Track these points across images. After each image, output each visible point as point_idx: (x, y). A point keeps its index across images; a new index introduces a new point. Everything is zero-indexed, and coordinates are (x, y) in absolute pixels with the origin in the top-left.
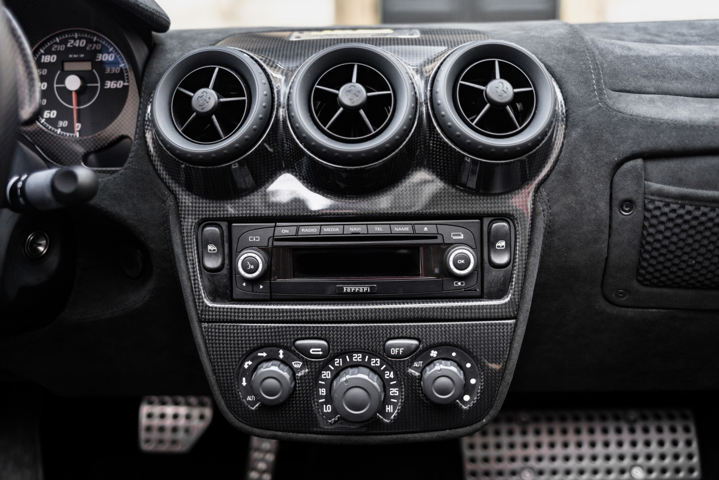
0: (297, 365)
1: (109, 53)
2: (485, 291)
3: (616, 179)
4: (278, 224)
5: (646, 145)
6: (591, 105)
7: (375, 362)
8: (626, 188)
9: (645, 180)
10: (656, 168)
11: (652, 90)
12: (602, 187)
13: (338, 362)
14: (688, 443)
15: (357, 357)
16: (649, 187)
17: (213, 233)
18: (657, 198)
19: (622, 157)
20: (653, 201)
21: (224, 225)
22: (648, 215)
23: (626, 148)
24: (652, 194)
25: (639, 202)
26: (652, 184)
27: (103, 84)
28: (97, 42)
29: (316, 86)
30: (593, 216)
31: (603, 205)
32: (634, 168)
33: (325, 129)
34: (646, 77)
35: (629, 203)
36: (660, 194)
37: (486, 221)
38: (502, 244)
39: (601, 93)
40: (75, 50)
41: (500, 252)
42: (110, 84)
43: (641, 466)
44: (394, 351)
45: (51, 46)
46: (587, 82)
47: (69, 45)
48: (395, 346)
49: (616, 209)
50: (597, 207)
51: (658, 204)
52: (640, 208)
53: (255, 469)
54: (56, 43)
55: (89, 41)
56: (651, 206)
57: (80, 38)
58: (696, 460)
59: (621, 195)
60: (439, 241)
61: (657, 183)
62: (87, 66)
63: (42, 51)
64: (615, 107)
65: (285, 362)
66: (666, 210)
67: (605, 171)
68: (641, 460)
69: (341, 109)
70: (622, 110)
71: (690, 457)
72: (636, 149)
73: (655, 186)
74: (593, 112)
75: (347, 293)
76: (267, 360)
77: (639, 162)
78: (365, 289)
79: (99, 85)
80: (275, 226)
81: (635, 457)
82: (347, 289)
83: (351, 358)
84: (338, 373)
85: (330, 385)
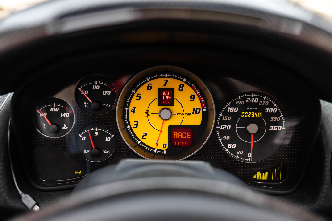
1: (274, 107)
27: (268, 128)
28: (266, 100)
40: (251, 105)
42: (273, 128)
45: (235, 102)
47: (247, 101)
54: (238, 100)
55: (261, 99)
57: (255, 97)
62: (258, 115)
63: (229, 104)
79: (265, 128)
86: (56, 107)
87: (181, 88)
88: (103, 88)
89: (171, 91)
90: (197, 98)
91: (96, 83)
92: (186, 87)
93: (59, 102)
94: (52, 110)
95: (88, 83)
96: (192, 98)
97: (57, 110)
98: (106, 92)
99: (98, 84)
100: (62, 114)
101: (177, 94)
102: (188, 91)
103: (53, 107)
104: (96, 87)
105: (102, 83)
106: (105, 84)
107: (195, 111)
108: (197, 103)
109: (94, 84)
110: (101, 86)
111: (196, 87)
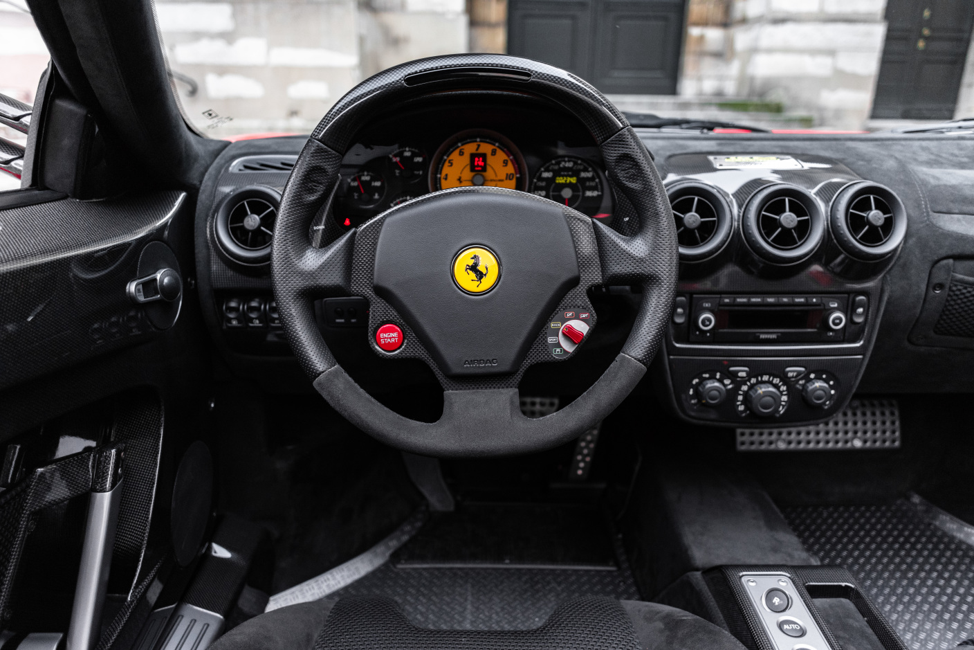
0: (727, 382)
1: (588, 172)
2: (846, 338)
3: (934, 270)
4: (723, 296)
5: (957, 251)
6: (922, 222)
7: (776, 381)
8: (940, 277)
9: (953, 272)
10: (961, 265)
11: (957, 211)
12: (925, 276)
13: (753, 380)
14: (893, 423)
15: (766, 378)
16: (955, 277)
17: (682, 301)
18: (959, 284)
19: (940, 257)
20: (956, 286)
21: (688, 296)
22: (951, 293)
23: (943, 252)
24: (957, 281)
25: (947, 286)
26: (957, 275)
27: (584, 193)
28: (580, 164)
29: (763, 213)
30: (916, 293)
31: (923, 287)
32: (947, 265)
33: (769, 241)
34: (952, 202)
35: (941, 286)
36: (962, 282)
37: (852, 296)
38: (861, 310)
39: (928, 215)
40: (565, 169)
41: (859, 315)
42: (589, 194)
43: (859, 438)
44: (790, 375)
45: (549, 166)
46: (919, 206)
47: (561, 166)
48: (791, 371)
49: (931, 289)
50: (919, 287)
51: (960, 287)
52: (947, 290)
53: (581, 453)
54: (552, 164)
55: (575, 163)
56: (954, 288)
57: (569, 161)
58: (897, 434)
59: (935, 281)
60: (822, 307)
61: (960, 274)
62: (574, 180)
63: (542, 169)
64: (937, 225)
65: (720, 381)
66: (964, 291)
67: (927, 267)
68: (859, 434)
69: (780, 229)
70: (942, 227)
71: (893, 432)
72: (950, 253)
73: (960, 276)
74: (923, 227)
75: (762, 339)
76: (708, 379)
77: (951, 261)
78: (774, 336)
79: (581, 193)
80: (721, 297)
81: (856, 432)
82: (762, 336)
83: (762, 378)
84: (752, 387)
85: (746, 394)
86: (367, 175)
87: (494, 153)
88: (414, 155)
89: (484, 156)
90: (510, 164)
91: (407, 149)
92: (499, 151)
94: (363, 178)
95: (402, 149)
96: (505, 163)
97: (367, 178)
98: (418, 158)
99: (409, 151)
100: (373, 182)
101: (490, 160)
102: (501, 156)
103: (364, 175)
104: (407, 154)
105: (413, 150)
106: (417, 151)
107: (509, 177)
108: (510, 169)
109: (406, 151)
110: (412, 152)
111: (509, 152)
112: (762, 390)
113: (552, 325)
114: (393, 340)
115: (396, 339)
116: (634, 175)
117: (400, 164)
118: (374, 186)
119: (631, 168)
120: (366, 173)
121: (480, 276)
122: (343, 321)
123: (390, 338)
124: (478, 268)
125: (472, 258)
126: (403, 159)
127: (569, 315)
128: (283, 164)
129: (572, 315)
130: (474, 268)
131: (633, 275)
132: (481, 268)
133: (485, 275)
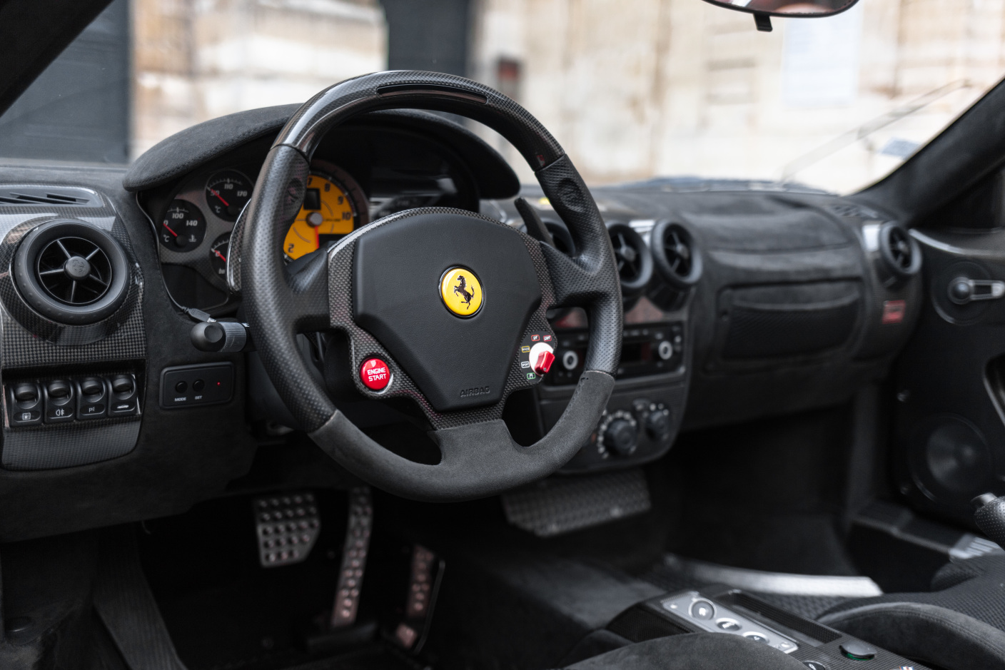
3: (720, 299)
4: (577, 334)
7: (627, 416)
8: (724, 305)
9: (733, 300)
13: (610, 419)
16: (734, 305)
19: (722, 287)
25: (730, 314)
31: (713, 315)
32: (730, 294)
38: (678, 340)
41: (678, 344)
44: (638, 408)
48: (639, 404)
52: (730, 317)
53: (346, 587)
59: (721, 309)
60: (650, 340)
77: (731, 290)
84: (610, 425)
85: (606, 434)
86: (180, 212)
87: (327, 188)
88: (237, 188)
89: (317, 191)
90: (345, 201)
91: (228, 181)
92: (333, 187)
93: (183, 204)
94: (175, 216)
95: (222, 180)
96: (340, 199)
97: (181, 216)
98: (242, 192)
99: (231, 183)
100: (188, 222)
101: (325, 196)
102: (335, 192)
103: (175, 212)
104: (229, 187)
105: (236, 181)
106: (240, 183)
107: (346, 216)
108: (346, 207)
109: (226, 183)
110: (234, 184)
111: (343, 187)
112: (620, 426)
113: (523, 349)
114: (381, 376)
115: (385, 375)
116: (576, 199)
117: (221, 199)
118: (189, 226)
119: (572, 192)
120: (178, 210)
121: (468, 297)
122: (184, 399)
123: (379, 374)
124: (466, 289)
125: (459, 279)
126: (224, 192)
127: (535, 338)
128: (49, 196)
129: (538, 338)
130: (461, 289)
131: (589, 293)
132: (467, 289)
133: (472, 296)
